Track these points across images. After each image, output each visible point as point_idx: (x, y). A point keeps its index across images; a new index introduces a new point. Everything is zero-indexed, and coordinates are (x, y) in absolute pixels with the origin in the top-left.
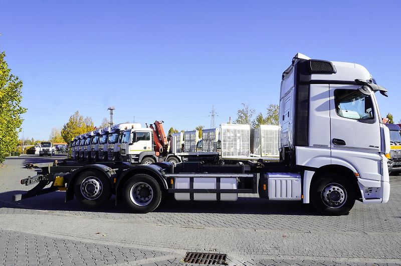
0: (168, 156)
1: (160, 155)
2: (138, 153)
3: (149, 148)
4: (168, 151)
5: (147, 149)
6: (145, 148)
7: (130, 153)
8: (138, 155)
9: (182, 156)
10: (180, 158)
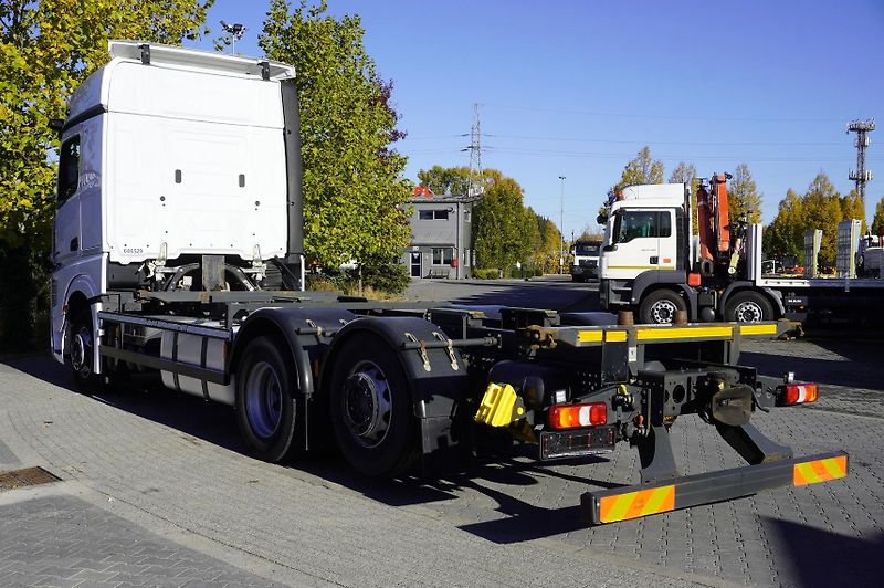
0: (731, 287)
1: (703, 284)
2: (633, 274)
3: (667, 261)
4: (732, 271)
5: (661, 265)
6: (654, 260)
7: (607, 273)
8: (630, 282)
9: (785, 291)
10: (778, 296)
